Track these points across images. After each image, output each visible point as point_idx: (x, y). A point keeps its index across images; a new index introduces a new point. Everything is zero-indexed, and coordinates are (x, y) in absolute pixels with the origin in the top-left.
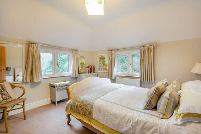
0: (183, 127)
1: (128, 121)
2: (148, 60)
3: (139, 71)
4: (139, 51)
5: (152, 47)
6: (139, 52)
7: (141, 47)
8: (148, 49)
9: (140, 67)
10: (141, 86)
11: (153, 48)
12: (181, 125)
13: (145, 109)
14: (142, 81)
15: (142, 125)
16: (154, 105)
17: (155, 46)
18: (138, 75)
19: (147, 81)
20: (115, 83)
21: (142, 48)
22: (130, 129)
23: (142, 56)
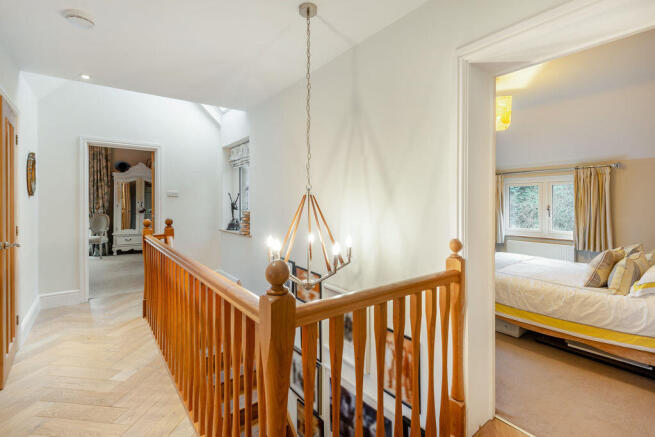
0: (642, 299)
1: (559, 297)
2: (595, 201)
3: (573, 224)
4: (571, 178)
5: (608, 170)
6: (573, 179)
7: (577, 168)
8: (597, 174)
9: (573, 214)
10: (577, 260)
11: (610, 173)
12: (640, 297)
13: (588, 285)
14: (581, 248)
15: (581, 300)
16: (602, 281)
17: (615, 167)
18: (570, 235)
19: (589, 248)
20: (505, 251)
21: (581, 172)
22: (562, 307)
23: (581, 191)
